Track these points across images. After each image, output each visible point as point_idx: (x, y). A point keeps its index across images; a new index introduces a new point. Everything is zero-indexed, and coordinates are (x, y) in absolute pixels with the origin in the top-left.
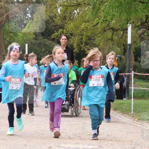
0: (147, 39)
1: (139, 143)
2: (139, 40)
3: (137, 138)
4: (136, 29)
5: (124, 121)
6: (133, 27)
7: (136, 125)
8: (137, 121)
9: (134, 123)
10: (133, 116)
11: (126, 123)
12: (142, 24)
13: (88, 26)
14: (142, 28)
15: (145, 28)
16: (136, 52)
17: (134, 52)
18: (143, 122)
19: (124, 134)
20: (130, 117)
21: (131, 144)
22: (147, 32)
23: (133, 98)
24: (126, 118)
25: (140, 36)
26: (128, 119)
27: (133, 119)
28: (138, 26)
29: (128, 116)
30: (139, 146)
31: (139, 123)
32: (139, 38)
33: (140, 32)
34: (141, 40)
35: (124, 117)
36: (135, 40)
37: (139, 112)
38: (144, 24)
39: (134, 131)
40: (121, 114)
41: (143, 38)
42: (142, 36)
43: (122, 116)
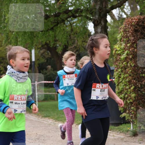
0: (47, 57)
1: (42, 135)
2: (41, 58)
3: (41, 131)
4: (39, 50)
5: (31, 118)
6: (36, 49)
7: (40, 121)
8: (41, 118)
9: (39, 120)
10: (38, 115)
11: (32, 120)
12: (43, 46)
13: (2, 49)
14: (43, 49)
15: (45, 49)
16: (39, 66)
17: (38, 67)
18: (46, 118)
19: (31, 129)
20: (36, 116)
21: (36, 136)
22: (47, 52)
23: (38, 101)
24: (32, 117)
25: (42, 54)
26: (34, 117)
27: (38, 117)
28: (40, 48)
29: (34, 115)
30: (42, 137)
31: (43, 119)
32: (41, 56)
33: (42, 51)
34: (42, 57)
35: (31, 116)
36: (38, 58)
37: (42, 111)
38: (44, 46)
39: (39, 126)
40: (29, 113)
41: (44, 56)
42: (44, 55)
43: (29, 115)
